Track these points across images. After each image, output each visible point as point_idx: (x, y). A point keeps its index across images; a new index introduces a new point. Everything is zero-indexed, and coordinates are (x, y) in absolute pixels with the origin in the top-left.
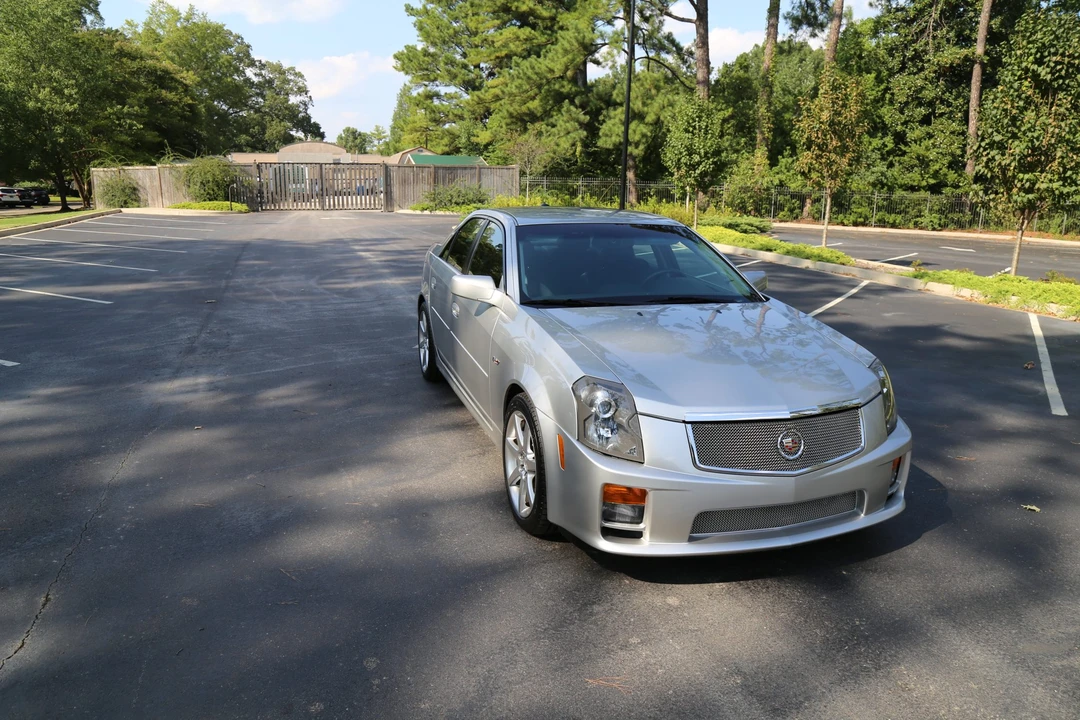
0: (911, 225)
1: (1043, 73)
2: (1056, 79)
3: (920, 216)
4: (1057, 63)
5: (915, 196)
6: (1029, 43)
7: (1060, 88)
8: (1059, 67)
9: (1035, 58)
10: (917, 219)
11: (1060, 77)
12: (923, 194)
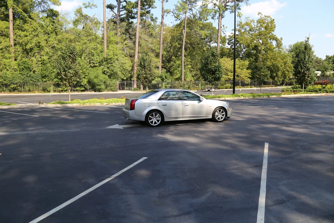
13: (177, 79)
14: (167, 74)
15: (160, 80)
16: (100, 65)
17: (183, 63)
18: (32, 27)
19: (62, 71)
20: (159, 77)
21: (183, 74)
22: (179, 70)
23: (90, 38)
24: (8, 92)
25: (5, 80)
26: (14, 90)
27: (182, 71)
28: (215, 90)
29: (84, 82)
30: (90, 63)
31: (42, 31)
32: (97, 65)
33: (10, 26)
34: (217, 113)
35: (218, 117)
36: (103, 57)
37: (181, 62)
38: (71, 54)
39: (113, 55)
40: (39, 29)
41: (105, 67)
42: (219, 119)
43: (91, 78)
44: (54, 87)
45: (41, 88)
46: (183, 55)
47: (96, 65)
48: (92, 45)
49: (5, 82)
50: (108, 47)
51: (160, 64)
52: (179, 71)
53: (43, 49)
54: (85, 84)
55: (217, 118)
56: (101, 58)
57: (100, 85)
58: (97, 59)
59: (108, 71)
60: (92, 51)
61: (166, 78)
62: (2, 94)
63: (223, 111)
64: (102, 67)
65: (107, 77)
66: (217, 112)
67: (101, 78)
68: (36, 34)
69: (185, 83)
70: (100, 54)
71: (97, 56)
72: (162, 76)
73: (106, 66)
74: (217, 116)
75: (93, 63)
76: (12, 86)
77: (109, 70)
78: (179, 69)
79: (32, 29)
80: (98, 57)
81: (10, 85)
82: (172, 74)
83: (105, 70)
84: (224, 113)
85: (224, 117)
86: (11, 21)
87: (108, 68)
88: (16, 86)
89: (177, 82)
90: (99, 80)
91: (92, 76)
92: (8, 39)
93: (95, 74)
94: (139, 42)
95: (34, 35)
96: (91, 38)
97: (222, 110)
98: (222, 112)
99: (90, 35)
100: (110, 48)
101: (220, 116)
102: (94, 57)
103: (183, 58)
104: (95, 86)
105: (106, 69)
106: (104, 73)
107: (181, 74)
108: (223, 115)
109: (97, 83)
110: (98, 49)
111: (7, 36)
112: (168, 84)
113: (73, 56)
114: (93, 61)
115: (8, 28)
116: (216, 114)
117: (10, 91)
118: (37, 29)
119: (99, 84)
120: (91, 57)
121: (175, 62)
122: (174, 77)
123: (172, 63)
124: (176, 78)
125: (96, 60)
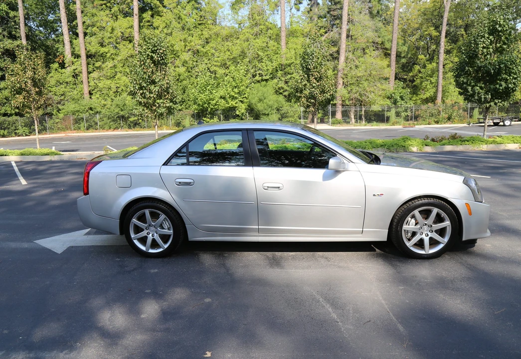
0: (14, 135)
1: (156, 57)
2: (161, 60)
3: (17, 129)
4: (162, 53)
5: (10, 119)
6: (148, 43)
7: (163, 64)
8: (162, 55)
9: (152, 50)
10: (16, 131)
11: (163, 59)
12: (14, 118)
13: (426, 101)
14: (404, 91)
15: (390, 104)
16: (272, 78)
17: (441, 67)
18: (164, 22)
19: (137, 88)
20: (388, 98)
21: (440, 89)
22: (433, 81)
23: (256, 29)
24: (127, 129)
25: (122, 110)
26: (136, 124)
27: (438, 83)
28: (513, 123)
29: (242, 109)
30: (254, 76)
31: (179, 26)
32: (267, 77)
33: (135, 23)
34: (413, 221)
35: (415, 239)
36: (277, 63)
37: (438, 67)
38: (154, 53)
39: (294, 58)
40: (174, 23)
41: (281, 80)
42: (420, 244)
43: (253, 101)
44: (192, 119)
45: (173, 122)
46: (442, 50)
47: (264, 78)
48: (260, 42)
49: (122, 113)
50: (287, 43)
51: (391, 72)
52: (431, 83)
53: (178, 56)
54: (242, 114)
55: (409, 240)
56: (275, 64)
57: (268, 115)
58: (268, 66)
59: (286, 87)
60: (259, 53)
61: (403, 99)
62: (119, 131)
63: (443, 214)
64: (275, 81)
65: (281, 98)
66: (413, 217)
67: (269, 101)
68: (170, 31)
69: (441, 109)
70: (274, 58)
71: (267, 62)
72: (393, 95)
73: (283, 79)
74: (414, 234)
75: (261, 75)
76: (132, 119)
77: (288, 86)
78: (432, 79)
79: (164, 25)
80: (270, 63)
81: (129, 117)
82: (415, 90)
83: (280, 86)
84: (447, 223)
85: (446, 240)
86: (136, 15)
87: (286, 82)
88: (136, 118)
89: (424, 107)
90: (265, 105)
91: (254, 98)
92: (130, 46)
93: (260, 94)
94: (349, 31)
95: (166, 34)
96: (258, 29)
97: (435, 211)
98: (439, 219)
99: (256, 24)
100: (290, 45)
101: (425, 235)
102: (263, 64)
103: (442, 56)
104: (259, 116)
105: (282, 84)
106: (278, 92)
107: (437, 90)
108: (442, 232)
109: (262, 111)
110: (270, 49)
111: (130, 40)
112: (406, 111)
113: (157, 57)
114: (261, 72)
115: (132, 27)
116: (405, 227)
117: (130, 127)
118: (170, 23)
119: (267, 113)
120: (257, 63)
121: (424, 67)
122: (422, 96)
123: (417, 67)
124: (425, 97)
125: (265, 68)
